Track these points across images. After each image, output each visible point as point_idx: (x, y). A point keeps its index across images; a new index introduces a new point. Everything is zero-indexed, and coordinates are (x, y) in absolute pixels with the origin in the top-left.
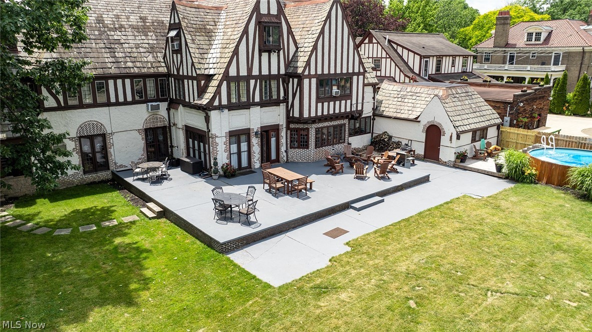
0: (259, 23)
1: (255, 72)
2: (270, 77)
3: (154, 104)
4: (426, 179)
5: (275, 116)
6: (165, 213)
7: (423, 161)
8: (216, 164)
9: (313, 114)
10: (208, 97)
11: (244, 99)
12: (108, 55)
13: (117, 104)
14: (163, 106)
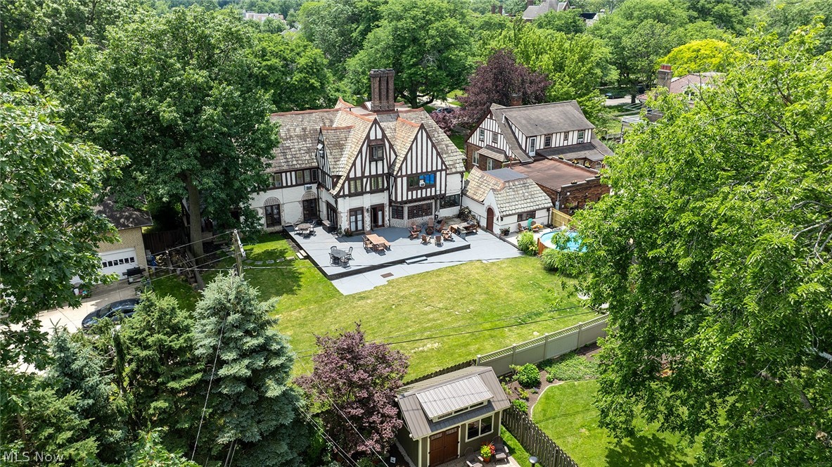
0: (368, 145)
1: (367, 173)
2: (377, 176)
3: (309, 185)
4: (468, 247)
5: (381, 198)
6: (308, 257)
7: (486, 231)
8: (341, 228)
9: (405, 199)
10: (337, 189)
11: (359, 190)
12: (283, 158)
13: (287, 186)
14: (314, 186)
